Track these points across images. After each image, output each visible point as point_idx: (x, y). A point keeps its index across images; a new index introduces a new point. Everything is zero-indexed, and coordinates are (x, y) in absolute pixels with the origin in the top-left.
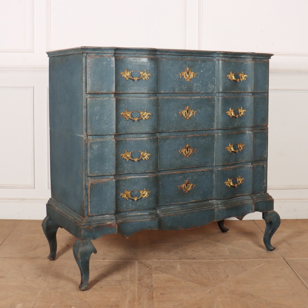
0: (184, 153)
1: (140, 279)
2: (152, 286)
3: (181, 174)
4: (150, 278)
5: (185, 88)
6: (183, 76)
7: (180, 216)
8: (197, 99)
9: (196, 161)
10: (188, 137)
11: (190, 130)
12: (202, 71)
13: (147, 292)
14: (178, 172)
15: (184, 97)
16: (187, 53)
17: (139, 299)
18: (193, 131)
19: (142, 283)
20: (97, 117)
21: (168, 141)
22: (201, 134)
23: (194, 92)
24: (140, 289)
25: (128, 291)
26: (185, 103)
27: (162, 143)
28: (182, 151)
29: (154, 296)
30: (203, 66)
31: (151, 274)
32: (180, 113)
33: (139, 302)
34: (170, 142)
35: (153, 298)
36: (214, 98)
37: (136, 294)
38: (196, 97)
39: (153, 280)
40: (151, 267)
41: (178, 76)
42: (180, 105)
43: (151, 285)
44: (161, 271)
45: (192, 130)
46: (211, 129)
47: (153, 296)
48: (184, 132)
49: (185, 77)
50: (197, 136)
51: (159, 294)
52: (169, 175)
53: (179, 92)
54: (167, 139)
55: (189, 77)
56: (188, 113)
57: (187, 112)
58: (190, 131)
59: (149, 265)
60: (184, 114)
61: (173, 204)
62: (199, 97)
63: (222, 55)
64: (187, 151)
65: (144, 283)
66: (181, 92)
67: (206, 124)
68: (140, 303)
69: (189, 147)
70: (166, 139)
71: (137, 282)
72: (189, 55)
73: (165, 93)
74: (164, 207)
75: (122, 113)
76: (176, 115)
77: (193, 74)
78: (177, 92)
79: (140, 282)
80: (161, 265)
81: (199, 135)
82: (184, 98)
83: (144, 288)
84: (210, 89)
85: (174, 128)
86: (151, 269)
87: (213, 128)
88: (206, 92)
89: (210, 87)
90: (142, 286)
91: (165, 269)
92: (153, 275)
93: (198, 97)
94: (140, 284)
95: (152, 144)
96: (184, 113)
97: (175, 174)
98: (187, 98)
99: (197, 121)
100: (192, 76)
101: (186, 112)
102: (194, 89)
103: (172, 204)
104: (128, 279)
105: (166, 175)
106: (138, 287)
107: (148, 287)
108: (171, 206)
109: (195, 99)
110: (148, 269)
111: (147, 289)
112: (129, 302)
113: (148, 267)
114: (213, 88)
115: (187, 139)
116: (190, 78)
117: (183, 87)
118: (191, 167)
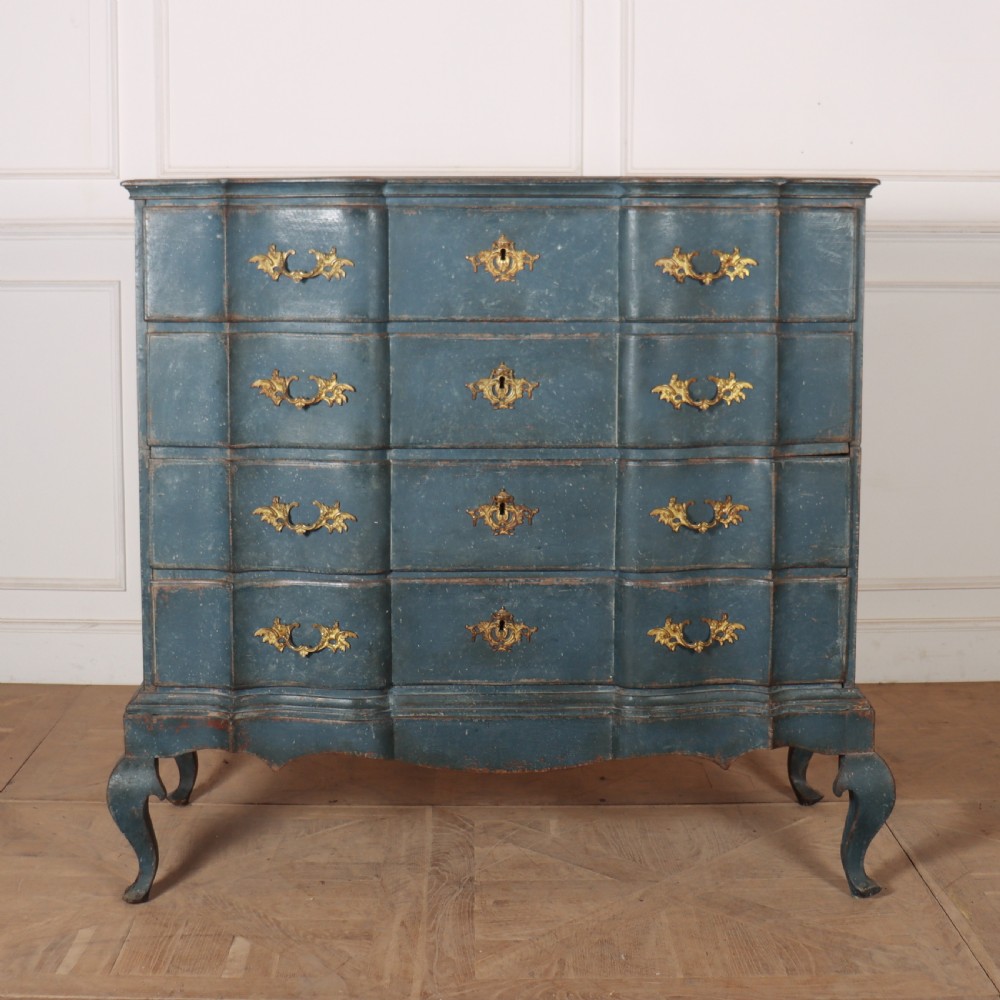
0: (487, 519)
1: (438, 860)
2: (471, 880)
3: (479, 589)
4: (466, 859)
5: (493, 304)
6: (484, 265)
7: (468, 724)
8: (541, 341)
9: (539, 548)
10: (505, 469)
11: (512, 444)
12: (559, 248)
13: (455, 896)
14: (465, 580)
15: (489, 335)
16: (502, 188)
17: (432, 916)
18: (527, 447)
19: (443, 870)
20: (176, 393)
21: (427, 478)
22: (559, 460)
23: (530, 319)
24: (437, 887)
25: (401, 894)
26: (494, 355)
27: (403, 482)
28: (482, 514)
29: (476, 908)
30: (565, 230)
31: (471, 847)
32: (471, 386)
33: (432, 925)
34: (433, 479)
35: (471, 913)
36: (611, 341)
37: (424, 902)
38: (534, 336)
39: (475, 864)
40: (473, 825)
41: (463, 264)
42: (473, 361)
43: (468, 877)
44: (501, 836)
45: (520, 444)
46: (601, 444)
47: (473, 907)
48: (493, 450)
49: (490, 268)
50: (542, 466)
51: (490, 902)
52: (431, 585)
53: (469, 318)
54: (425, 470)
55: (509, 267)
56: (502, 386)
57: (498, 386)
58: (514, 447)
59: (467, 820)
60: (488, 393)
61: (451, 684)
62: (548, 336)
63: (638, 192)
64: (499, 516)
65: (448, 872)
66: (475, 317)
67: (579, 426)
68: (434, 928)
69: (510, 500)
70: (420, 469)
71: (429, 868)
72: (509, 193)
73: (417, 321)
74: (420, 690)
75: (258, 383)
76: (456, 394)
77: (525, 258)
78: (462, 318)
79: (437, 868)
80: (503, 821)
81: (548, 464)
82: (488, 337)
83: (447, 884)
84: (595, 307)
85: (449, 436)
86: (471, 830)
87: (610, 440)
88: (576, 318)
89: (594, 300)
90: (442, 879)
91: (514, 832)
92: (476, 848)
93: (546, 335)
94: (438, 873)
95: (359, 484)
96: (486, 387)
97: (456, 585)
98: (500, 337)
99: (540, 416)
100: (518, 264)
101: (494, 386)
102: (529, 308)
103: (444, 682)
104: (403, 860)
105: (421, 586)
106: (430, 882)
107: (459, 883)
108: (447, 687)
109: (530, 342)
110: (462, 830)
111: (456, 888)
112: (403, 924)
113: (464, 826)
114: (605, 304)
115: (502, 473)
116: (512, 271)
117: (483, 301)
118: (516, 568)
